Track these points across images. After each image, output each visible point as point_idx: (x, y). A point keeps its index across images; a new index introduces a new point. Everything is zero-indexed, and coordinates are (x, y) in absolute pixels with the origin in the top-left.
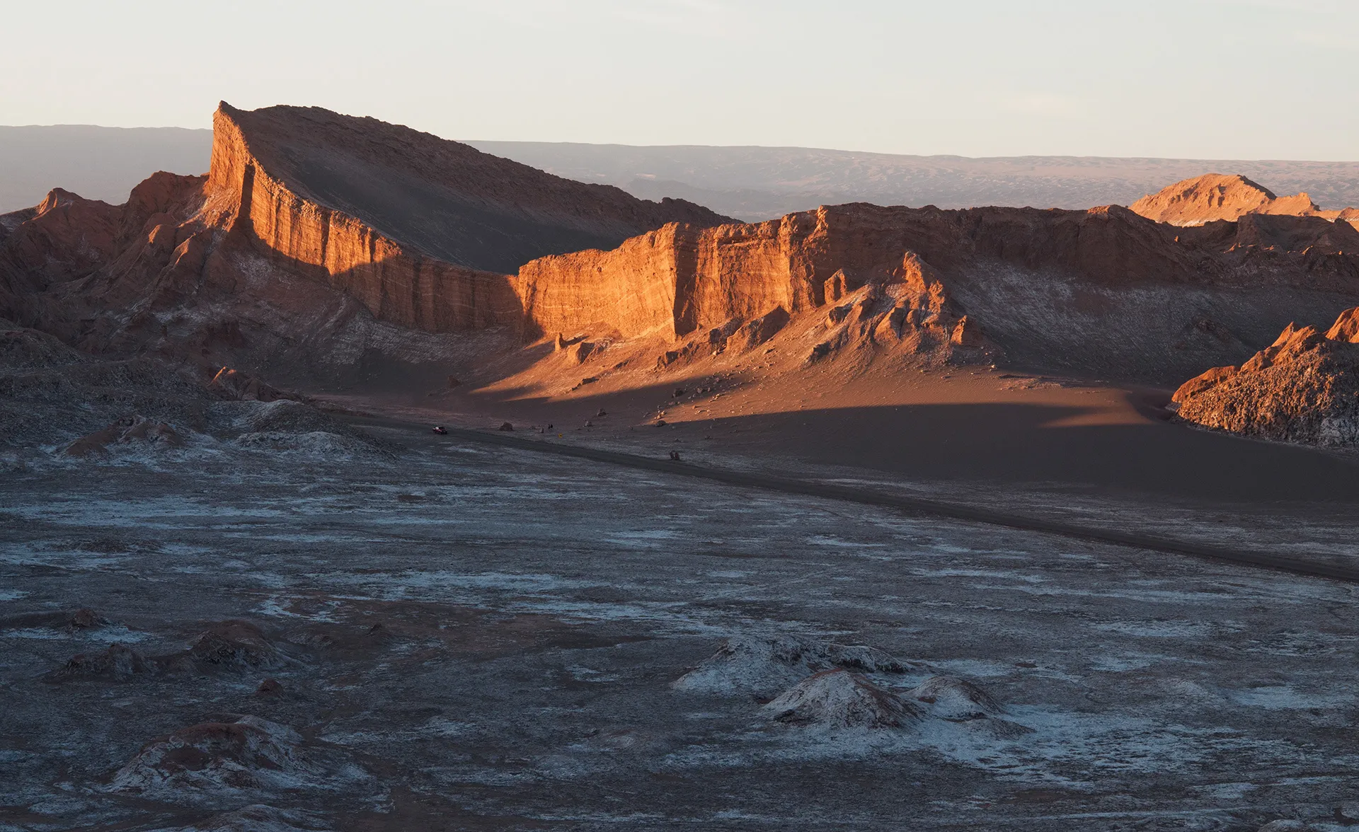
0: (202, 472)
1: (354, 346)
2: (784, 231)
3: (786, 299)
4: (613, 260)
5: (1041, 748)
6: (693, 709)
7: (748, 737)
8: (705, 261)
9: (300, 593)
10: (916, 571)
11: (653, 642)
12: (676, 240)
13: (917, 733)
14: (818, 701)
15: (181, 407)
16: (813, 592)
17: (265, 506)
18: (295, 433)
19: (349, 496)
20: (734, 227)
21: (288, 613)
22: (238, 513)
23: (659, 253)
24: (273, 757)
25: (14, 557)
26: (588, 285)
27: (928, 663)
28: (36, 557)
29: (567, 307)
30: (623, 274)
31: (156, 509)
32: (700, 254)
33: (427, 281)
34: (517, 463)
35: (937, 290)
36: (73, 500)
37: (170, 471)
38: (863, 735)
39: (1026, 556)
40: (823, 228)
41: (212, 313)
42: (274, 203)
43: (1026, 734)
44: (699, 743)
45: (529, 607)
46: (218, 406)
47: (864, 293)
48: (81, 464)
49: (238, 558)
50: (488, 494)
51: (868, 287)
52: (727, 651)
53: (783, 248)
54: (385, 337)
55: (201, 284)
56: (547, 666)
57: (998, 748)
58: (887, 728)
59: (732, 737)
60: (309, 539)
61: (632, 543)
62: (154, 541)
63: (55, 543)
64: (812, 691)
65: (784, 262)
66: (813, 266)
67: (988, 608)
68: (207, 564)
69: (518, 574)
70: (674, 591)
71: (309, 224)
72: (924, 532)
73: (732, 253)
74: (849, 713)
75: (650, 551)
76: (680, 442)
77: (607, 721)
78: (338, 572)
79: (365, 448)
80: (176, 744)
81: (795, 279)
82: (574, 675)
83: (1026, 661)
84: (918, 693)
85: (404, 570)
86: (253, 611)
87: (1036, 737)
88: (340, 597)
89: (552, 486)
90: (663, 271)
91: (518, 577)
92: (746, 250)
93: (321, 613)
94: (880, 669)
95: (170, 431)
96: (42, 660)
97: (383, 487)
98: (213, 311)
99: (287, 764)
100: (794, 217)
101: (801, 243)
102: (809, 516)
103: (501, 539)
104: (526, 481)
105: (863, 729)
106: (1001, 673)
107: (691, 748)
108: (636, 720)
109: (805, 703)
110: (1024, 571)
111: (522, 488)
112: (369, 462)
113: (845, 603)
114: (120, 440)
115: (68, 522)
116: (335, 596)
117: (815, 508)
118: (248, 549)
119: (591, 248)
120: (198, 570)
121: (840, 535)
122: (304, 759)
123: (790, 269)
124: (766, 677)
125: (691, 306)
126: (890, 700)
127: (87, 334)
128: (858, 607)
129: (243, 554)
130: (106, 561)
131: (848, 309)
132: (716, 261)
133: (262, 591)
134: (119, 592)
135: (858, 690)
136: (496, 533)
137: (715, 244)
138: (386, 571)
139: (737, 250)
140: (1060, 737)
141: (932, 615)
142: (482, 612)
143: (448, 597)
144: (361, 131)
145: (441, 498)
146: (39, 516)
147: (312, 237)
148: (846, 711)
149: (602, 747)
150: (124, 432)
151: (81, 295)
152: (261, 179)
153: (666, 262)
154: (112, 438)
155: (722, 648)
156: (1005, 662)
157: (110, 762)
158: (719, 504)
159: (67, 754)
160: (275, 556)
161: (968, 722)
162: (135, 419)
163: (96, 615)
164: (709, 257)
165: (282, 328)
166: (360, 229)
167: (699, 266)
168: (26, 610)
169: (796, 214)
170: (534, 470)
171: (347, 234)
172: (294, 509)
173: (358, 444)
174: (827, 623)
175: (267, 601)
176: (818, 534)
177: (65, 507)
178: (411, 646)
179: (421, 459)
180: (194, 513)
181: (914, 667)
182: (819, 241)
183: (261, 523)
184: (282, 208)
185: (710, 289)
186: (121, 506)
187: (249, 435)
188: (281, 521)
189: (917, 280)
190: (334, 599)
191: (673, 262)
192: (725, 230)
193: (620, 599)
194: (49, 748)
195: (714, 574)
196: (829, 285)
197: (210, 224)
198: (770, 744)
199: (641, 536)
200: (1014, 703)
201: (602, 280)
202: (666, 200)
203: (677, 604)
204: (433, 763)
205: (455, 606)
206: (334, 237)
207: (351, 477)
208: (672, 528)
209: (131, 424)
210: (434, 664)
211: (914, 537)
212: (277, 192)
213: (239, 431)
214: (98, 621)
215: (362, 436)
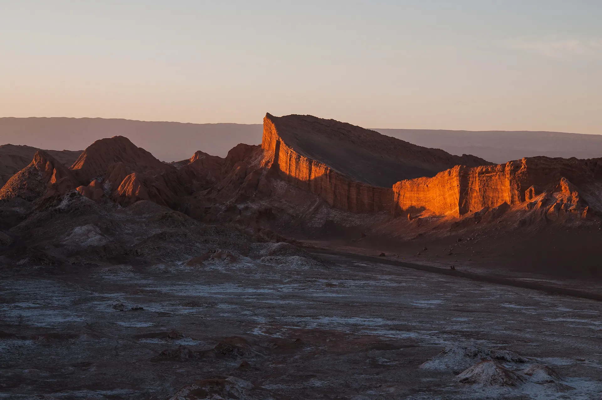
0: (243, 273)
1: (321, 219)
2: (507, 169)
3: (508, 199)
4: (433, 181)
5: (576, 396)
6: (426, 377)
7: (447, 389)
8: (473, 182)
9: (271, 325)
10: (545, 319)
11: (417, 348)
12: (460, 173)
13: (522, 389)
14: (479, 374)
15: (238, 245)
16: (496, 327)
17: (266, 288)
18: (286, 257)
19: (304, 284)
20: (485, 167)
21: (263, 334)
22: (254, 291)
23: (452, 178)
24: (236, 394)
25: (153, 308)
26: (422, 192)
27: (537, 359)
28: (163, 308)
29: (413, 202)
30: (437, 187)
31: (220, 289)
32: (471, 179)
33: (354, 191)
34: (383, 270)
35: (575, 195)
36: (185, 285)
37: (230, 273)
38: (497, 389)
39: (597, 313)
40: (525, 168)
41: (261, 205)
42: (289, 157)
43: (571, 390)
44: (424, 391)
45: (368, 332)
46: (254, 245)
47: (543, 196)
48: (192, 270)
49: (249, 310)
50: (366, 284)
51: (545, 193)
52: (445, 352)
53: (507, 176)
54: (336, 216)
55: (257, 192)
56: (368, 358)
57: (557, 396)
58: (508, 386)
59: (439, 389)
60: (281, 302)
61: (423, 305)
62: (214, 302)
63: (172, 303)
64: (477, 370)
65: (507, 183)
66: (520, 184)
67: (573, 335)
68: (234, 312)
69: (368, 318)
70: (434, 326)
71: (303, 166)
72: (554, 302)
73: (485, 178)
74: (492, 380)
75: (429, 309)
76: (457, 261)
77: (386, 381)
78: (290, 317)
79: (315, 263)
80: (195, 387)
81: (512, 190)
82: (379, 361)
83: (581, 358)
84: (526, 371)
85: (317, 316)
86: (248, 332)
87: (575, 391)
88: (287, 327)
89: (395, 280)
90: (454, 186)
91: (367, 320)
92: (491, 177)
93: (277, 334)
94: (513, 361)
95: (232, 256)
96: (152, 352)
97: (321, 280)
98: (262, 204)
99: (242, 397)
100: (512, 163)
101: (515, 174)
102: (505, 295)
103: (365, 303)
104: (384, 278)
105: (497, 386)
106: (568, 364)
107: (420, 394)
108: (399, 381)
109: (473, 375)
110: (594, 319)
111: (381, 281)
112: (317, 270)
113: (508, 332)
114: (210, 259)
115: (180, 294)
116: (285, 327)
117: (509, 291)
118: (253, 306)
119: (424, 176)
120: (229, 315)
121: (517, 303)
122: (249, 395)
123: (510, 186)
124: (461, 363)
125: (466, 201)
126: (511, 374)
127: (207, 214)
128: (514, 334)
129: (251, 308)
130: (191, 311)
131: (535, 203)
132: (477, 182)
133: (254, 324)
134: (193, 324)
135: (497, 370)
136: (364, 301)
137: (477, 175)
138: (310, 316)
139: (487, 177)
140: (586, 392)
141: (546, 338)
142: (348, 334)
143: (335, 328)
144: (328, 126)
145: (345, 285)
146: (168, 291)
147: (304, 171)
148: (490, 378)
149: (381, 392)
150: (212, 256)
151: (206, 197)
152: (283, 146)
153: (456, 183)
154: (206, 258)
155: (443, 350)
156: (571, 359)
157: (169, 395)
158: (467, 289)
159: (151, 391)
160: (265, 309)
161: (545, 384)
162: (216, 250)
163: (179, 333)
164: (474, 180)
165: (291, 211)
166: (325, 168)
167: (470, 184)
168: (151, 331)
169: (513, 161)
170: (389, 273)
171: (320, 171)
172: (279, 289)
173: (313, 262)
174: (498, 341)
175: (256, 328)
176: (507, 302)
177: (180, 287)
178: (312, 348)
179: (340, 268)
180: (235, 291)
181: (529, 360)
182: (523, 173)
183: (263, 295)
184: (292, 159)
185: (475, 194)
186: (204, 287)
187: (265, 258)
188: (272, 294)
189: (566, 191)
190: (284, 328)
191: (459, 182)
192: (481, 168)
193: (408, 329)
194: (145, 389)
195: (454, 319)
196: (527, 193)
197: (261, 166)
198: (455, 392)
199: (428, 302)
200: (570, 377)
201: (428, 190)
202: (464, 155)
203: (434, 332)
204: (306, 398)
205: (336, 332)
206: (314, 171)
207: (308, 276)
208: (442, 299)
209: (214, 253)
210: (320, 356)
211: (549, 304)
212: (290, 152)
213: (262, 256)
214: (179, 336)
215: (315, 258)
